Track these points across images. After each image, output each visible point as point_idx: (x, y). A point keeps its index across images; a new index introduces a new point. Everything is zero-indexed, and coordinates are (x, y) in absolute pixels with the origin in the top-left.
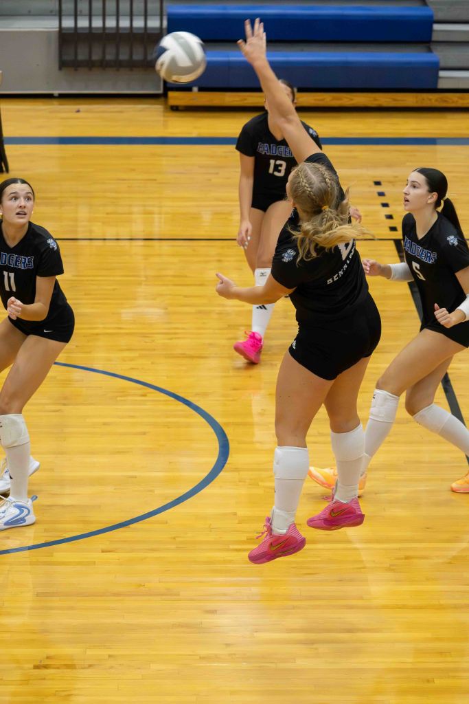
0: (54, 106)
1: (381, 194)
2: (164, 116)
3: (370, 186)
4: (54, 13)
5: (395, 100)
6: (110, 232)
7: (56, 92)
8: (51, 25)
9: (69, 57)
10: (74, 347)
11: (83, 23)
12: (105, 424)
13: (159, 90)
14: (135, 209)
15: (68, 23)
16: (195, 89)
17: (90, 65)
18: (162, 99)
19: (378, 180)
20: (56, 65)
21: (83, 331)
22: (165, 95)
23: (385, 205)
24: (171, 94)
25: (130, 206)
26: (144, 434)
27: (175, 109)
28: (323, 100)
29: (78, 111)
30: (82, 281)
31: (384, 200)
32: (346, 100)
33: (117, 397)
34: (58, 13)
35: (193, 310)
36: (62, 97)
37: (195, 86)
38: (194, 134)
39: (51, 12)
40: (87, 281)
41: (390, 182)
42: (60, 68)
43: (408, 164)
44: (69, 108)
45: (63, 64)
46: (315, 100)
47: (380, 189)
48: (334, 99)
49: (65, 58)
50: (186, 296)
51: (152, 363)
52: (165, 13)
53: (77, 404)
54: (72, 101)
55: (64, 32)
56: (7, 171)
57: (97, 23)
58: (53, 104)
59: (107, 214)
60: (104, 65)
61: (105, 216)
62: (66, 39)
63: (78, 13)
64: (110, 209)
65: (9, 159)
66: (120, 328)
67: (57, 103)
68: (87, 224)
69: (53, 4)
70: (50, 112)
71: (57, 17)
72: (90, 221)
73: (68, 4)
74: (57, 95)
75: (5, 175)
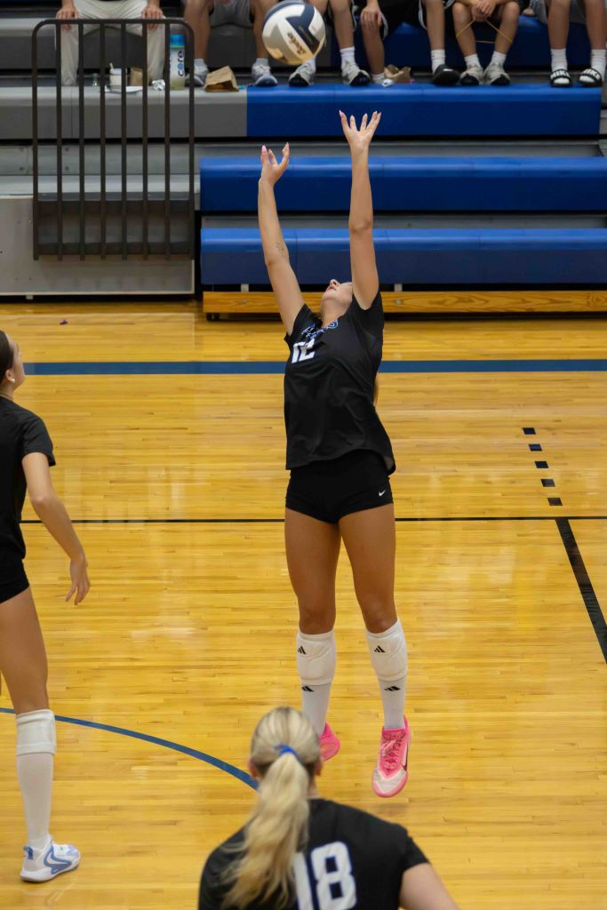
0: (27, 315)
1: (535, 448)
2: (196, 330)
3: (518, 436)
4: (25, 172)
5: (553, 301)
6: (115, 510)
7: (30, 294)
8: (23, 189)
9: (49, 239)
10: (64, 689)
11: (71, 186)
12: (112, 809)
13: (190, 290)
14: (153, 475)
15: (48, 187)
16: (245, 287)
17: (82, 251)
18: (194, 303)
19: (529, 425)
20: (29, 252)
21: (77, 664)
22: (198, 297)
23: (542, 465)
24: (207, 295)
25: (145, 469)
26: (175, 823)
27: (214, 318)
28: (439, 303)
29: (64, 323)
31: (539, 457)
32: (477, 302)
33: (131, 766)
34: (31, 172)
35: (246, 629)
36: (40, 300)
37: (245, 283)
38: (244, 356)
39: (22, 169)
41: (548, 429)
42: (36, 258)
43: (576, 400)
44: (48, 318)
45: (40, 251)
46: (431, 303)
47: (533, 440)
48: (461, 300)
49: (43, 240)
50: (234, 609)
51: (185, 713)
52: (197, 170)
53: (70, 778)
54: (56, 307)
55: (40, 200)
57: (93, 186)
58: (25, 313)
59: (111, 482)
60: (102, 251)
61: (109, 484)
62: (45, 211)
63: (64, 171)
64: (113, 474)
66: (132, 660)
67: (32, 311)
68: (80, 497)
69: (23, 156)
70: (20, 325)
71: (31, 178)
72: (84, 494)
73: (47, 157)
74: (31, 298)
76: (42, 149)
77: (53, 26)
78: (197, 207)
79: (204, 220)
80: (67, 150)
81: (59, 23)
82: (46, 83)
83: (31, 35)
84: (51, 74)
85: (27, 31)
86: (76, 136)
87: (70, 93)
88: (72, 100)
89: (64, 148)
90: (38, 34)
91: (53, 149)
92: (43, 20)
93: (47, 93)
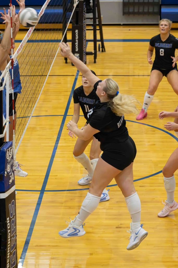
0: (121, 28)
6: (141, 73)
7: (122, 23)
9: (126, 10)
12: (140, 141)
17: (134, 13)
20: (122, 13)
26: (154, 145)
29: (130, 30)
30: (132, 90)
35: (171, 100)
36: (124, 25)
40: (134, 90)
42: (123, 15)
44: (126, 29)
45: (124, 13)
49: (125, 11)
50: (168, 96)
54: (128, 26)
55: (124, 2)
56: (105, 51)
60: (139, 13)
61: (140, 67)
62: (125, 4)
64: (141, 65)
65: (105, 47)
70: (120, 30)
72: (134, 69)
75: (104, 53)
78: (160, 3)
79: (162, 7)
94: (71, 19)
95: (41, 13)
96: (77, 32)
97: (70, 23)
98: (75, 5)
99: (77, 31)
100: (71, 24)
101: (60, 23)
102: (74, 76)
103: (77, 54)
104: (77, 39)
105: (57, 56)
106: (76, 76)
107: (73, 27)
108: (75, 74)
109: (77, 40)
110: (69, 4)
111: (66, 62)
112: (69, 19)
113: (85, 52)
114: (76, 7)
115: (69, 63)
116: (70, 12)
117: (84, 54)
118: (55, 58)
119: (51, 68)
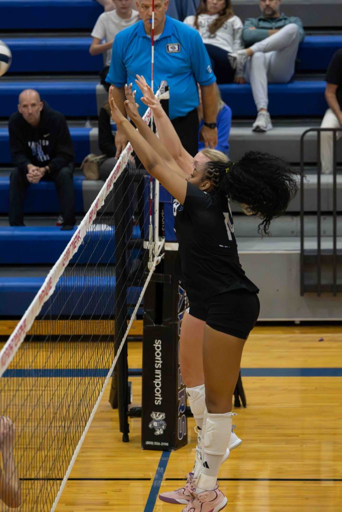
0: (296, 334)
4: (295, 234)
7: (297, 320)
8: (292, 247)
9: (312, 281)
11: (327, 245)
15: (311, 245)
17: (334, 290)
20: (297, 290)
29: (321, 340)
34: (299, 234)
36: (304, 324)
39: (293, 232)
42: (302, 294)
44: (311, 337)
45: (305, 289)
49: (306, 282)
54: (316, 329)
55: (305, 254)
56: (245, 405)
58: (294, 333)
62: (309, 262)
63: (322, 233)
65: (246, 392)
67: (298, 331)
68: (332, 463)
69: (292, 223)
70: (291, 341)
71: (299, 239)
72: (334, 461)
73: (310, 224)
74: (298, 323)
75: (242, 410)
76: (306, 219)
77: (315, 133)
80: (325, 219)
81: (319, 131)
82: (311, 172)
83: (299, 139)
84: (315, 166)
85: (296, 136)
86: (331, 209)
87: (327, 179)
88: (328, 184)
89: (322, 218)
90: (305, 138)
91: (314, 218)
92: (308, 128)
93: (311, 179)
94: (141, 306)
95: (45, 292)
96: (160, 346)
97: (139, 317)
98: (152, 266)
99: (158, 344)
100: (141, 322)
101: (106, 317)
102: (149, 479)
103: (158, 413)
104: (158, 369)
105: (94, 420)
106: (155, 480)
107: (145, 331)
108: (152, 475)
109: (158, 372)
110: (136, 261)
111: (126, 439)
112: (135, 306)
113: (182, 408)
114: (155, 272)
115: (134, 440)
116: (136, 284)
117: (181, 414)
118: (87, 428)
119: (74, 458)
